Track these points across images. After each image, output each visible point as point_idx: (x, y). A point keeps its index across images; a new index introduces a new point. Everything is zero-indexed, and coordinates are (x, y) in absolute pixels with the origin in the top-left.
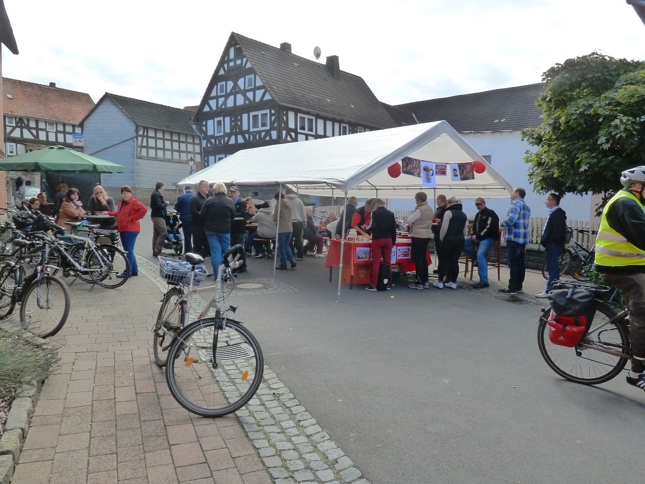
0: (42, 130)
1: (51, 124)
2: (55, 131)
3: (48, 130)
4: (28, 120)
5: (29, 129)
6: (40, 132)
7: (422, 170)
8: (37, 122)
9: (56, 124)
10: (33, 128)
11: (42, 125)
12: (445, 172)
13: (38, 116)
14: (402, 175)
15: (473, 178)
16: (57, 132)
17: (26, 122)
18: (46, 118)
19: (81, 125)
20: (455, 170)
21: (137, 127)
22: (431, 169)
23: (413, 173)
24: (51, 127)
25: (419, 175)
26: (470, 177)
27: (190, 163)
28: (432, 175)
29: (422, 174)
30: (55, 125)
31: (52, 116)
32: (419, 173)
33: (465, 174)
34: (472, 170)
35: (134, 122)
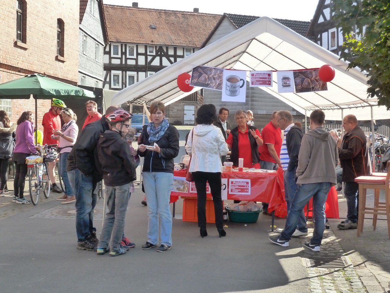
0: (180, 57)
1: (189, 50)
4: (167, 48)
5: (168, 57)
7: (225, 82)
8: (175, 49)
9: (194, 50)
11: (179, 52)
13: (177, 43)
17: (165, 50)
18: (184, 45)
20: (285, 78)
22: (241, 80)
23: (208, 85)
24: (188, 53)
29: (224, 86)
31: (190, 42)
32: (220, 84)
33: (305, 83)
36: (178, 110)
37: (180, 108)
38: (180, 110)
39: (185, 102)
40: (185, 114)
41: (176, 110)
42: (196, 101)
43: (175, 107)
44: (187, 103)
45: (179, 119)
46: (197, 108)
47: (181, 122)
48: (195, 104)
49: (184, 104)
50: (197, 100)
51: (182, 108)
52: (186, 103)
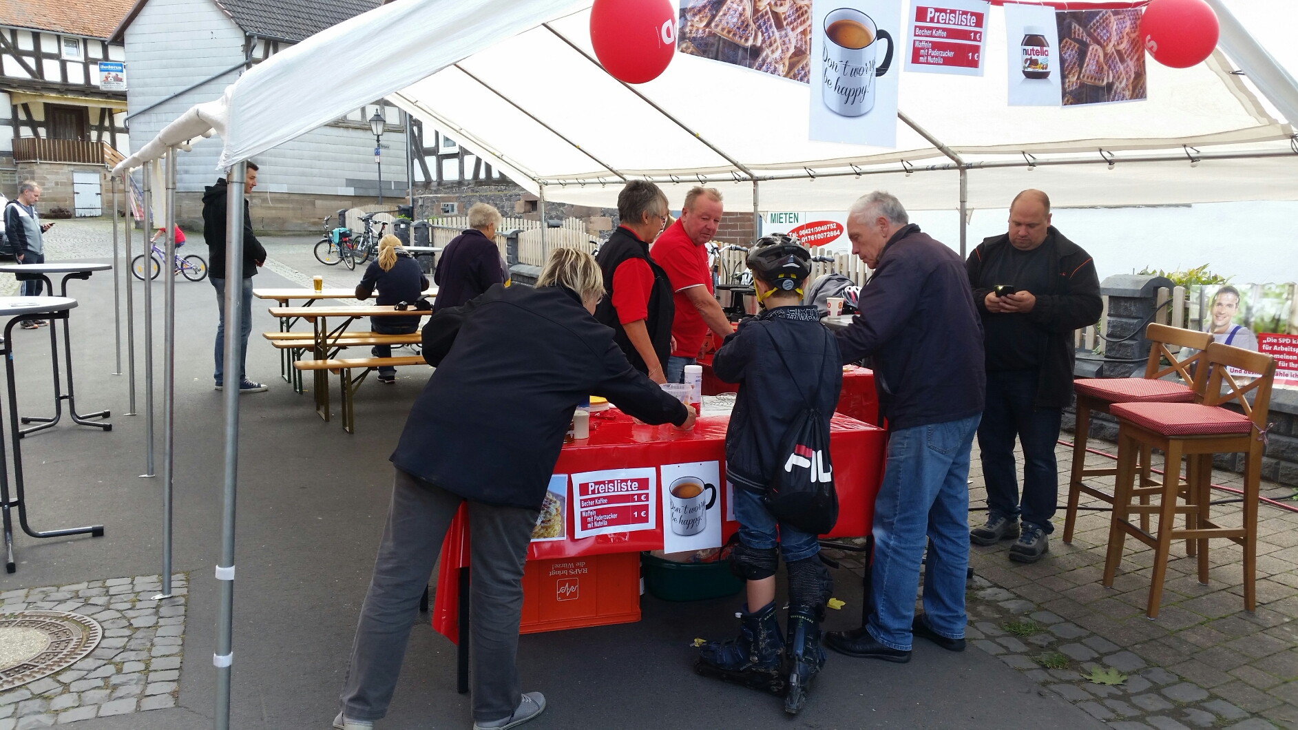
0: (50, 56)
1: (73, 42)
2: (82, 59)
3: (64, 57)
4: (14, 33)
5: (18, 55)
6: (46, 63)
7: (819, 38)
8: (36, 37)
9: (85, 41)
10: (28, 54)
11: (48, 46)
12: (976, 49)
13: (37, 22)
14: (683, 64)
15: (1138, 90)
16: (87, 62)
17: (9, 38)
18: (58, 28)
19: (119, 40)
20: (1033, 40)
21: (249, 39)
22: (881, 34)
23: (755, 52)
24: (73, 50)
25: (796, 67)
26: (1120, 86)
27: (374, 127)
28: (881, 71)
29: (815, 62)
30: (81, 46)
31: (73, 23)
32: (800, 53)
33: (1090, 66)
34: (1137, 47)
35: (240, 26)
36: (57, 184)
37: (62, 178)
38: (63, 184)
39: (74, 165)
40: (77, 193)
41: (53, 185)
42: (103, 162)
43: (48, 177)
44: (79, 167)
45: (62, 205)
46: (105, 178)
47: (68, 212)
48: (100, 168)
49: (72, 168)
50: (105, 160)
51: (68, 179)
52: (76, 167)
